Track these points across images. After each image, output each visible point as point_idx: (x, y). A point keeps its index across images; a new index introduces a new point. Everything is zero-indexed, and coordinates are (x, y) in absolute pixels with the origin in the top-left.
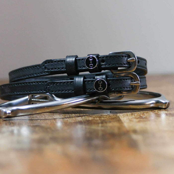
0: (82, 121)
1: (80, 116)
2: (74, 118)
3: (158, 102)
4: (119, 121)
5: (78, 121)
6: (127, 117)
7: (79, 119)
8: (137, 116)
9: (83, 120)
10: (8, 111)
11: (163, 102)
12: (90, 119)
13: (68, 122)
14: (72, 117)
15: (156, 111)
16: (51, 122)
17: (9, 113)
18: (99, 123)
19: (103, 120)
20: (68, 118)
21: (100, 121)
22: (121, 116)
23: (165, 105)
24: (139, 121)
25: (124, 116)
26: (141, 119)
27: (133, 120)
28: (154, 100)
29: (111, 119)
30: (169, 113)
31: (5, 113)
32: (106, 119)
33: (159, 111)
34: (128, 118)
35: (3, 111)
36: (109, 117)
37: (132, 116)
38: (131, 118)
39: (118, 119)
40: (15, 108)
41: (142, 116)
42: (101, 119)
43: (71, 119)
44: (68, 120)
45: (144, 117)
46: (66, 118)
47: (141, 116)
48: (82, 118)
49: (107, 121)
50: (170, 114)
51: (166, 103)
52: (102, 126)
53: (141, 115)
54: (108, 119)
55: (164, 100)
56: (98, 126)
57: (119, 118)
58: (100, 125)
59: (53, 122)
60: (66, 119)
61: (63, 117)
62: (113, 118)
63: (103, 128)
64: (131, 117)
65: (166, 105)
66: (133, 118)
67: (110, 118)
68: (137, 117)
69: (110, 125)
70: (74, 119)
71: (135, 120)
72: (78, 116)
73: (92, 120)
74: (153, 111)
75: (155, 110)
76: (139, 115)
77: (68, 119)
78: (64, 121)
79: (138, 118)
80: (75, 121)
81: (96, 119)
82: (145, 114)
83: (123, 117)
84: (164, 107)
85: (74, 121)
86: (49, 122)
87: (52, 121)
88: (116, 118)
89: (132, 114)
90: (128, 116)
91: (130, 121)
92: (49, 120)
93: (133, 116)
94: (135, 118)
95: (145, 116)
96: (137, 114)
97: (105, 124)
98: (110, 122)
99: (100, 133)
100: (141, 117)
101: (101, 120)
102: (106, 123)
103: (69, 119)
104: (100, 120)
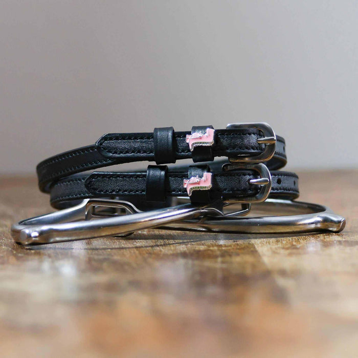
0: (187, 252)
1: (183, 243)
2: (172, 246)
3: (326, 220)
4: (254, 252)
5: (179, 252)
6: (269, 246)
7: (181, 249)
8: (286, 244)
9: (188, 250)
10: (34, 232)
11: (335, 219)
12: (202, 248)
13: (162, 253)
14: (169, 244)
15: (321, 236)
16: (130, 252)
17: (35, 237)
18: (216, 257)
19: (224, 250)
20: (161, 245)
21: (218, 253)
22: (258, 244)
23: (337, 225)
24: (290, 254)
25: (264, 244)
26: (294, 251)
27: (278, 251)
28: (320, 217)
29: (239, 249)
30: (344, 240)
31: (29, 236)
32: (229, 249)
33: (326, 235)
34: (271, 248)
35: (24, 232)
36: (236, 246)
37: (278, 245)
38: (276, 249)
39: (252, 249)
40: (45, 228)
41: (295, 245)
42: (220, 249)
43: (167, 248)
44: (162, 250)
45: (298, 247)
46: (158, 246)
47: (293, 245)
48: (187, 248)
49: (232, 253)
50: (346, 242)
51: (339, 222)
52: (223, 262)
53: (294, 243)
54: (233, 249)
55: (336, 217)
56: (216, 262)
57: (254, 247)
58: (220, 259)
59: (134, 253)
60: (158, 248)
61: (152, 244)
62: (243, 249)
63: (224, 266)
64: (276, 246)
65: (339, 226)
66: (279, 248)
67: (238, 247)
68: (287, 246)
69: (237, 259)
70: (172, 248)
71: (282, 251)
72: (180, 243)
73: (205, 251)
74: (315, 236)
75: (320, 234)
76: (290, 243)
77: (161, 248)
78: (155, 251)
79: (287, 249)
80: (175, 252)
81: (211, 248)
82: (301, 241)
83: (262, 246)
84: (335, 229)
85: (171, 252)
86: (126, 252)
87: (132, 252)
88: (247, 247)
89: (278, 241)
90: (269, 244)
91: (275, 252)
92: (127, 249)
93: (280, 245)
94: (283, 248)
95: (301, 245)
96: (286, 241)
97: (228, 259)
98: (238, 255)
99: (219, 275)
100: (293, 247)
101: (222, 250)
102: (230, 256)
103: (164, 247)
104: (218, 250)
